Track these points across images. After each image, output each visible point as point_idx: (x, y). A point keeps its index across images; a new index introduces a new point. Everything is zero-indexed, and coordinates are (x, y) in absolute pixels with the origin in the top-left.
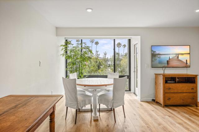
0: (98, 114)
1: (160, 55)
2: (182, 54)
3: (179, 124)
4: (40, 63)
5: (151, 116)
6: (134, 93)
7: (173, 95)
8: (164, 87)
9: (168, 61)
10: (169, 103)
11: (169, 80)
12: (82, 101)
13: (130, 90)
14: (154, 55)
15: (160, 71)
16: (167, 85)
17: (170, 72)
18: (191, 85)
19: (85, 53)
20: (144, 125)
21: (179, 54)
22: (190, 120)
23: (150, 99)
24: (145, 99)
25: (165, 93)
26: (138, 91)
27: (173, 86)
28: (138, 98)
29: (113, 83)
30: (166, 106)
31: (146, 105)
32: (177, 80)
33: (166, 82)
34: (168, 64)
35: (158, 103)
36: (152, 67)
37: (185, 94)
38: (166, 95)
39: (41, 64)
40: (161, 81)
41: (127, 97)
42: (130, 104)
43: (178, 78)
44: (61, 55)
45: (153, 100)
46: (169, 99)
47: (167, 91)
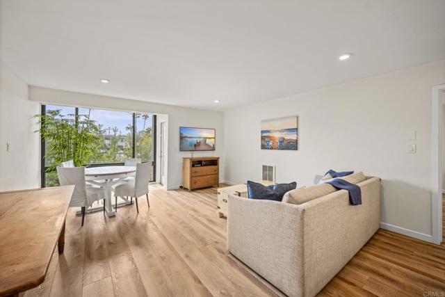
0: (114, 210)
1: (188, 137)
2: (209, 138)
3: (201, 201)
4: (8, 146)
5: (176, 200)
6: (161, 183)
7: (198, 178)
8: (191, 171)
9: (195, 145)
10: (195, 187)
11: (196, 163)
12: (92, 195)
13: (155, 180)
14: (182, 138)
15: (188, 155)
16: (194, 168)
17: (198, 155)
18: (213, 167)
19: (86, 130)
20: (169, 208)
21: (206, 138)
22: (209, 197)
23: (178, 187)
24: (173, 187)
25: (192, 177)
26: (165, 181)
27: (199, 169)
28: (165, 187)
29: (135, 169)
30: (193, 190)
31: (172, 193)
32: (204, 163)
33: (193, 166)
34: (196, 147)
35: (186, 189)
36: (181, 151)
37: (209, 176)
38: (194, 179)
39: (10, 147)
40: (188, 164)
41: (151, 188)
42: (154, 194)
43: (205, 161)
44: (36, 131)
45: (181, 187)
46: (195, 183)
47: (194, 175)
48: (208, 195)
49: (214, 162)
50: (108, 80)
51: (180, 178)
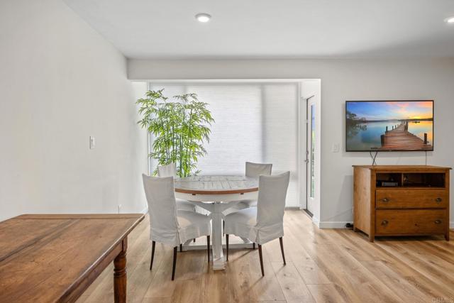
0: (223, 257)
1: (365, 122)
2: (416, 121)
3: (408, 279)
4: (91, 141)
6: (306, 210)
7: (394, 213)
8: (374, 196)
9: (382, 137)
10: (383, 231)
11: (384, 178)
12: (188, 229)
14: (351, 123)
15: (365, 160)
16: (381, 191)
17: (387, 161)
19: (195, 118)
21: (408, 121)
23: (342, 224)
24: (331, 224)
25: (376, 210)
28: (315, 221)
29: (258, 186)
30: (378, 237)
31: (331, 235)
32: (403, 179)
34: (383, 144)
35: (359, 232)
36: (347, 151)
37: (420, 212)
38: (379, 213)
40: (367, 181)
41: (290, 218)
43: (406, 175)
44: (139, 122)
45: (349, 225)
46: (385, 224)
47: (380, 205)
48: (415, 254)
49: (436, 179)
50: (208, 16)
51: (347, 207)
